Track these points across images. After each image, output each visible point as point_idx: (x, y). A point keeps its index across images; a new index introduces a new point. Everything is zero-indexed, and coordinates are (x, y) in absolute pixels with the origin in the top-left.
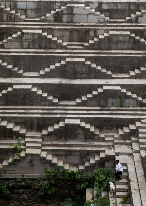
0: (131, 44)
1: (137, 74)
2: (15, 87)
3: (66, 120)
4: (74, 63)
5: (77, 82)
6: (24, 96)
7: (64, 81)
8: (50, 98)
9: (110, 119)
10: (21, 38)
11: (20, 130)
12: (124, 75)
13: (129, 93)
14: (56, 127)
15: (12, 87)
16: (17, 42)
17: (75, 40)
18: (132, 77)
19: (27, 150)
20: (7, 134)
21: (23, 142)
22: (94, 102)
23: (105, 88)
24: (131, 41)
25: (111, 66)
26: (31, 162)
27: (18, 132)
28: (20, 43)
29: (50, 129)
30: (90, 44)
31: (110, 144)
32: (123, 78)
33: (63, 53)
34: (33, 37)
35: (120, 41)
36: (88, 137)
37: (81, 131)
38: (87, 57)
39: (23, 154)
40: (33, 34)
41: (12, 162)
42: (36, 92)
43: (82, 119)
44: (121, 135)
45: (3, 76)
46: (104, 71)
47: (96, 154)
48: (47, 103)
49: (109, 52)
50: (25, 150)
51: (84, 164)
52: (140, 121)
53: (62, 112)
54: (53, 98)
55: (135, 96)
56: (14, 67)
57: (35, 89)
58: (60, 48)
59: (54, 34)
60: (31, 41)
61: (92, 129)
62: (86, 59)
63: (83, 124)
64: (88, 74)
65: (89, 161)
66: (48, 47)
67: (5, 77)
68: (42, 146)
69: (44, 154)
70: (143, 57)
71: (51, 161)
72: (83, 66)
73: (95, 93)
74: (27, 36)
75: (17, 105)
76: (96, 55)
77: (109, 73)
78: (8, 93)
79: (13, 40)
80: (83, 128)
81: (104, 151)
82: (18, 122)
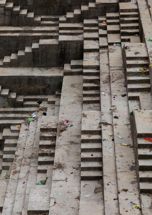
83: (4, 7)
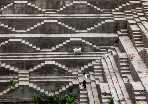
0: (87, 10)
1: (92, 30)
2: (10, 40)
3: (46, 62)
4: (50, 23)
5: (52, 36)
6: (17, 46)
7: (44, 36)
8: (34, 47)
9: (75, 60)
10: (14, 7)
11: (14, 69)
12: (84, 31)
13: (87, 43)
14: (39, 66)
15: (8, 40)
16: (11, 10)
17: (50, 8)
18: (89, 32)
19: (20, 82)
20: (5, 72)
21: (16, 77)
22: (64, 49)
23: (71, 39)
24: (88, 8)
25: (75, 25)
26: (23, 90)
27: (13, 70)
28: (12, 10)
29: (35, 68)
30: (60, 10)
31: (76, 76)
32: (83, 33)
33: (42, 16)
34: (22, 6)
35: (80, 8)
36: (61, 72)
37: (56, 69)
38: (59, 19)
39: (17, 85)
40: (22, 4)
41: (10, 91)
42: (25, 43)
43: (56, 61)
44: (82, 71)
45: (2, 33)
46: (70, 28)
47: (66, 84)
48: (32, 51)
49: (73, 15)
50: (18, 83)
51: (58, 90)
52: (95, 61)
53: (43, 56)
54: (36, 47)
55: (91, 44)
56: (9, 26)
57: (24, 42)
58: (40, 13)
59: (36, 4)
60: (20, 8)
61: (63, 67)
62: (58, 20)
63: (57, 64)
64: (59, 30)
65: (62, 88)
66: (32, 12)
67: (3, 34)
68: (30, 79)
69: (31, 85)
70: (96, 18)
71: (36, 89)
72: (56, 25)
73: (64, 43)
74: (18, 5)
75: (12, 52)
76: (65, 18)
77: (74, 29)
78: (5, 44)
79: (8, 8)
80: (57, 67)
81: (72, 82)
82: (12, 64)
83: (87, 5)
